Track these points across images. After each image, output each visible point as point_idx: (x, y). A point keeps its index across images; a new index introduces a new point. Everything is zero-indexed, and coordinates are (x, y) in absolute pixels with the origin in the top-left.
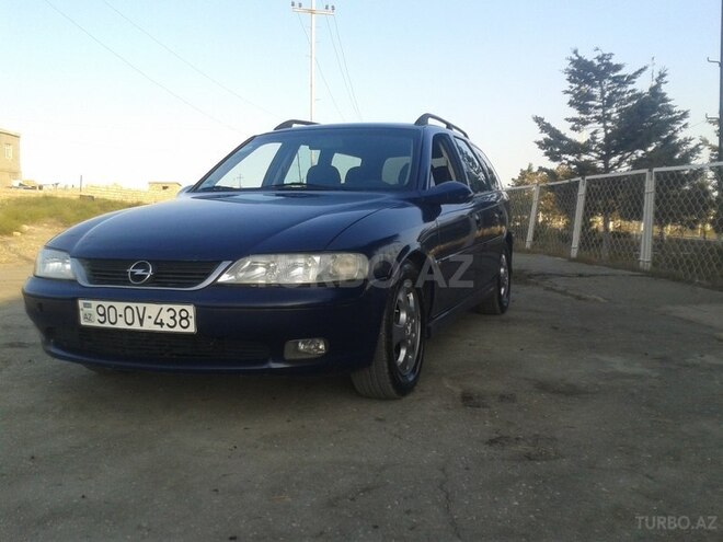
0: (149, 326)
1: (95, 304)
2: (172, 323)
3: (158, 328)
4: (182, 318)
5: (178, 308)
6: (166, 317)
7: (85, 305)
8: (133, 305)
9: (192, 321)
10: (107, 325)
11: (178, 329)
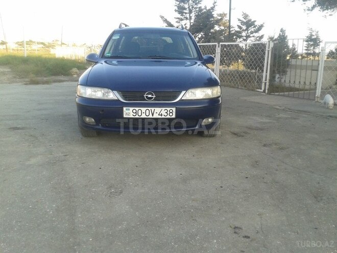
0: (156, 116)
1: (131, 109)
2: (166, 114)
3: (160, 117)
4: (170, 113)
5: (168, 109)
6: (164, 112)
7: (126, 110)
8: (149, 109)
9: (174, 113)
10: (137, 116)
11: (168, 117)
